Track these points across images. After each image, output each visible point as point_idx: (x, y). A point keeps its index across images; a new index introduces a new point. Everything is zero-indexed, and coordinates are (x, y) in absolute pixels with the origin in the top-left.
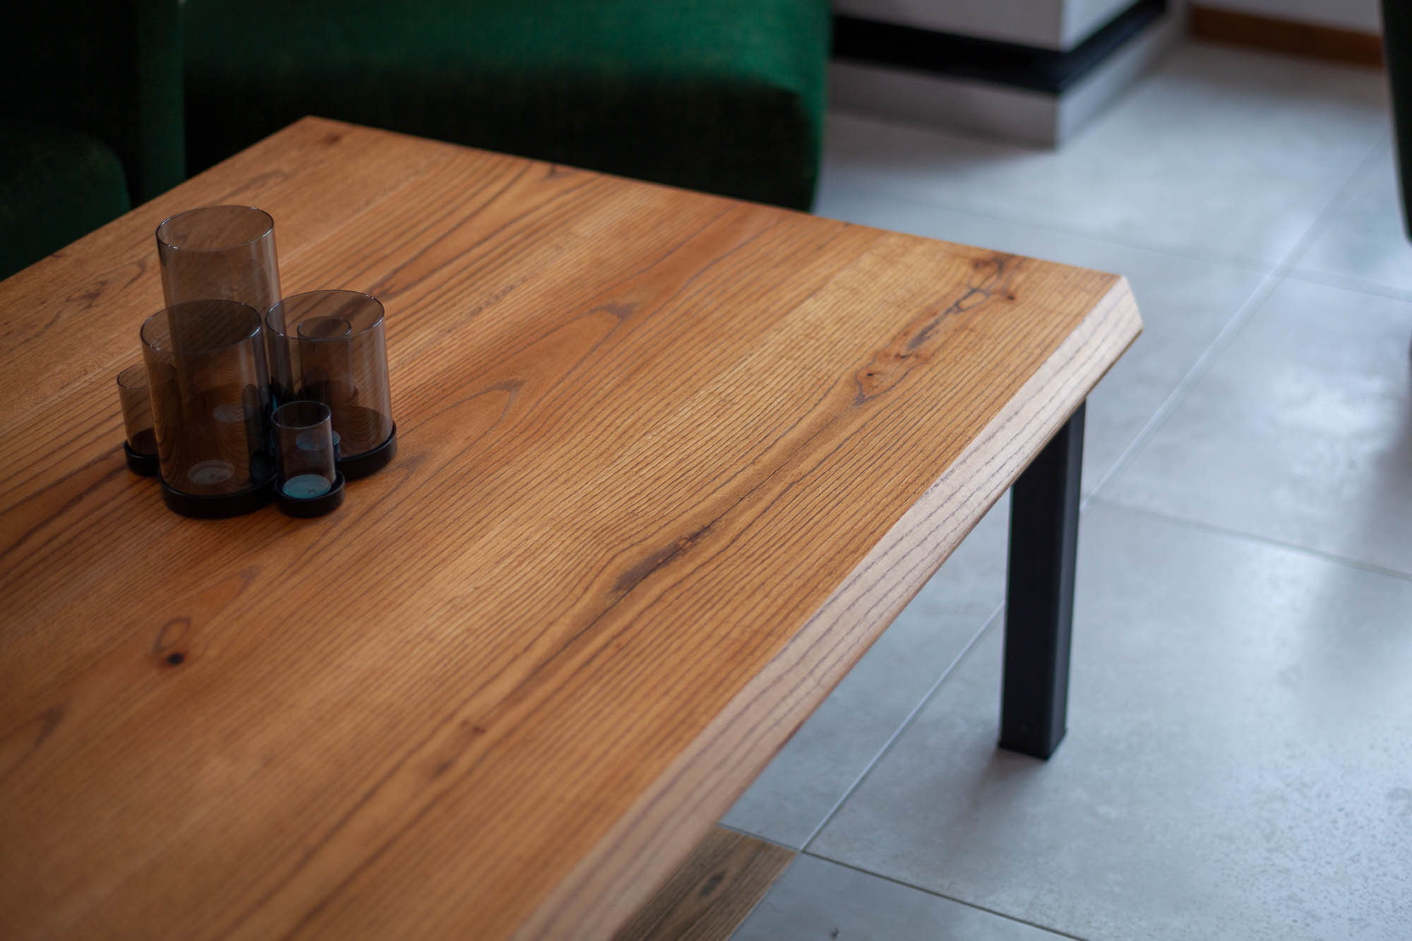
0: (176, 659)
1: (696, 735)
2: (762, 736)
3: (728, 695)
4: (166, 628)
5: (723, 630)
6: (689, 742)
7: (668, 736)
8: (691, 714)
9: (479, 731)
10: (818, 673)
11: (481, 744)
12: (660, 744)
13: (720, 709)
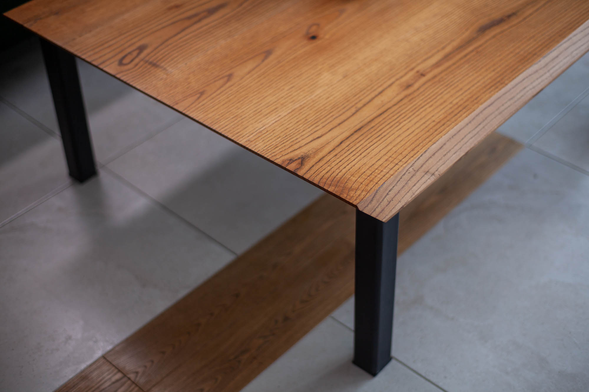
0: (314, 38)
1: (503, 87)
2: (528, 91)
3: (517, 74)
4: (311, 27)
5: (517, 51)
6: (500, 89)
7: (493, 86)
8: (502, 79)
9: (423, 75)
10: (551, 71)
11: (424, 79)
12: (490, 88)
13: (513, 79)
